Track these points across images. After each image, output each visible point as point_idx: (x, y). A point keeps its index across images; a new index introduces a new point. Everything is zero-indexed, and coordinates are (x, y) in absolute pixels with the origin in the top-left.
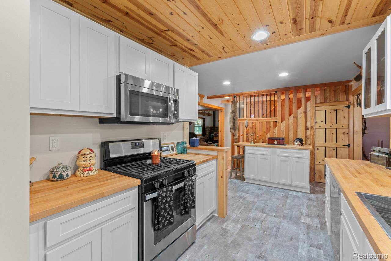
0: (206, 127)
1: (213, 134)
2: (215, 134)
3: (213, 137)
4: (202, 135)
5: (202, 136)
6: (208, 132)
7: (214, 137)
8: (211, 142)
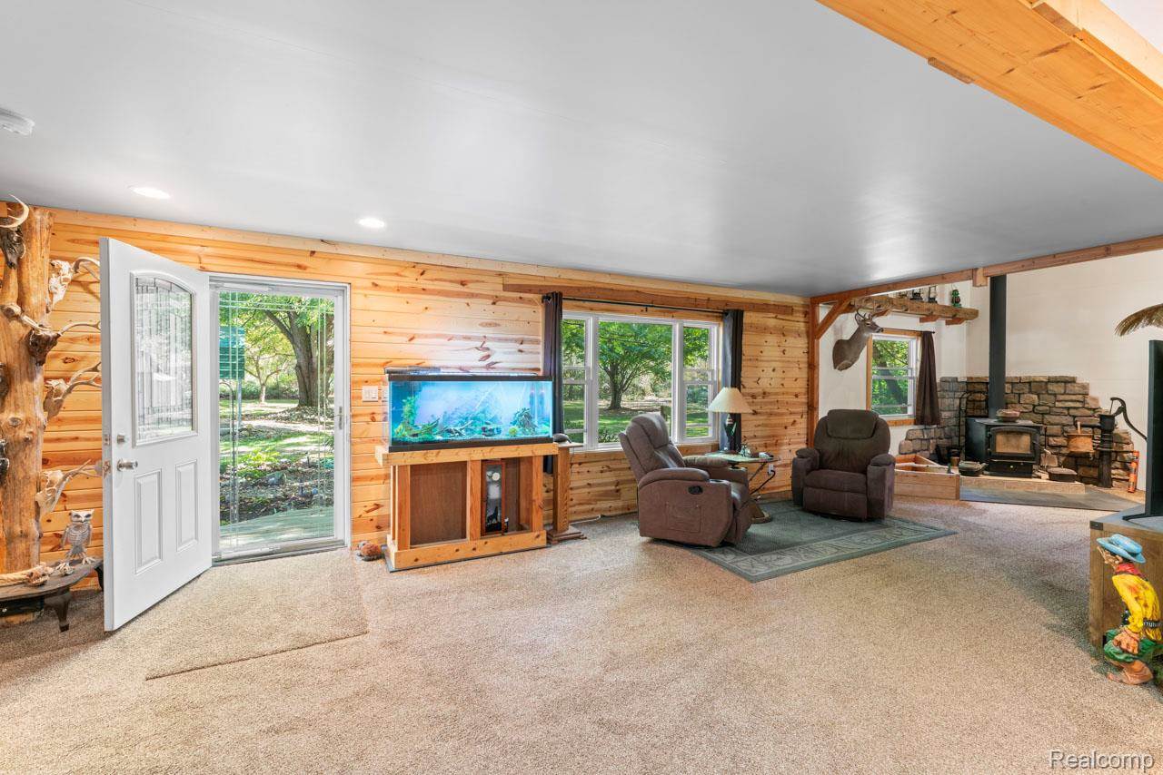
0: (938, 381)
1: (992, 421)
2: (1006, 419)
3: (990, 440)
4: (915, 424)
5: (911, 427)
6: (949, 406)
7: (1000, 438)
8: (979, 466)
